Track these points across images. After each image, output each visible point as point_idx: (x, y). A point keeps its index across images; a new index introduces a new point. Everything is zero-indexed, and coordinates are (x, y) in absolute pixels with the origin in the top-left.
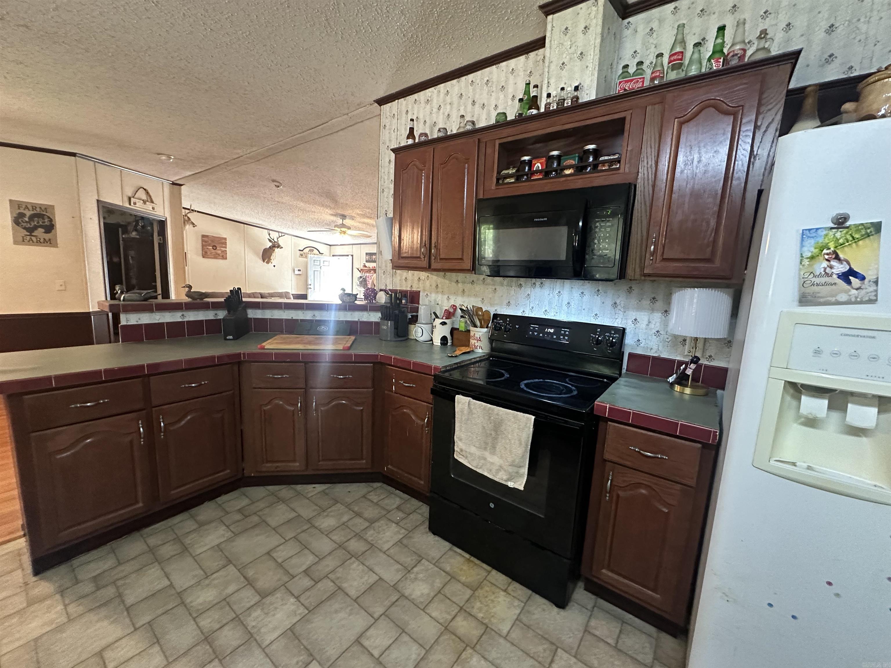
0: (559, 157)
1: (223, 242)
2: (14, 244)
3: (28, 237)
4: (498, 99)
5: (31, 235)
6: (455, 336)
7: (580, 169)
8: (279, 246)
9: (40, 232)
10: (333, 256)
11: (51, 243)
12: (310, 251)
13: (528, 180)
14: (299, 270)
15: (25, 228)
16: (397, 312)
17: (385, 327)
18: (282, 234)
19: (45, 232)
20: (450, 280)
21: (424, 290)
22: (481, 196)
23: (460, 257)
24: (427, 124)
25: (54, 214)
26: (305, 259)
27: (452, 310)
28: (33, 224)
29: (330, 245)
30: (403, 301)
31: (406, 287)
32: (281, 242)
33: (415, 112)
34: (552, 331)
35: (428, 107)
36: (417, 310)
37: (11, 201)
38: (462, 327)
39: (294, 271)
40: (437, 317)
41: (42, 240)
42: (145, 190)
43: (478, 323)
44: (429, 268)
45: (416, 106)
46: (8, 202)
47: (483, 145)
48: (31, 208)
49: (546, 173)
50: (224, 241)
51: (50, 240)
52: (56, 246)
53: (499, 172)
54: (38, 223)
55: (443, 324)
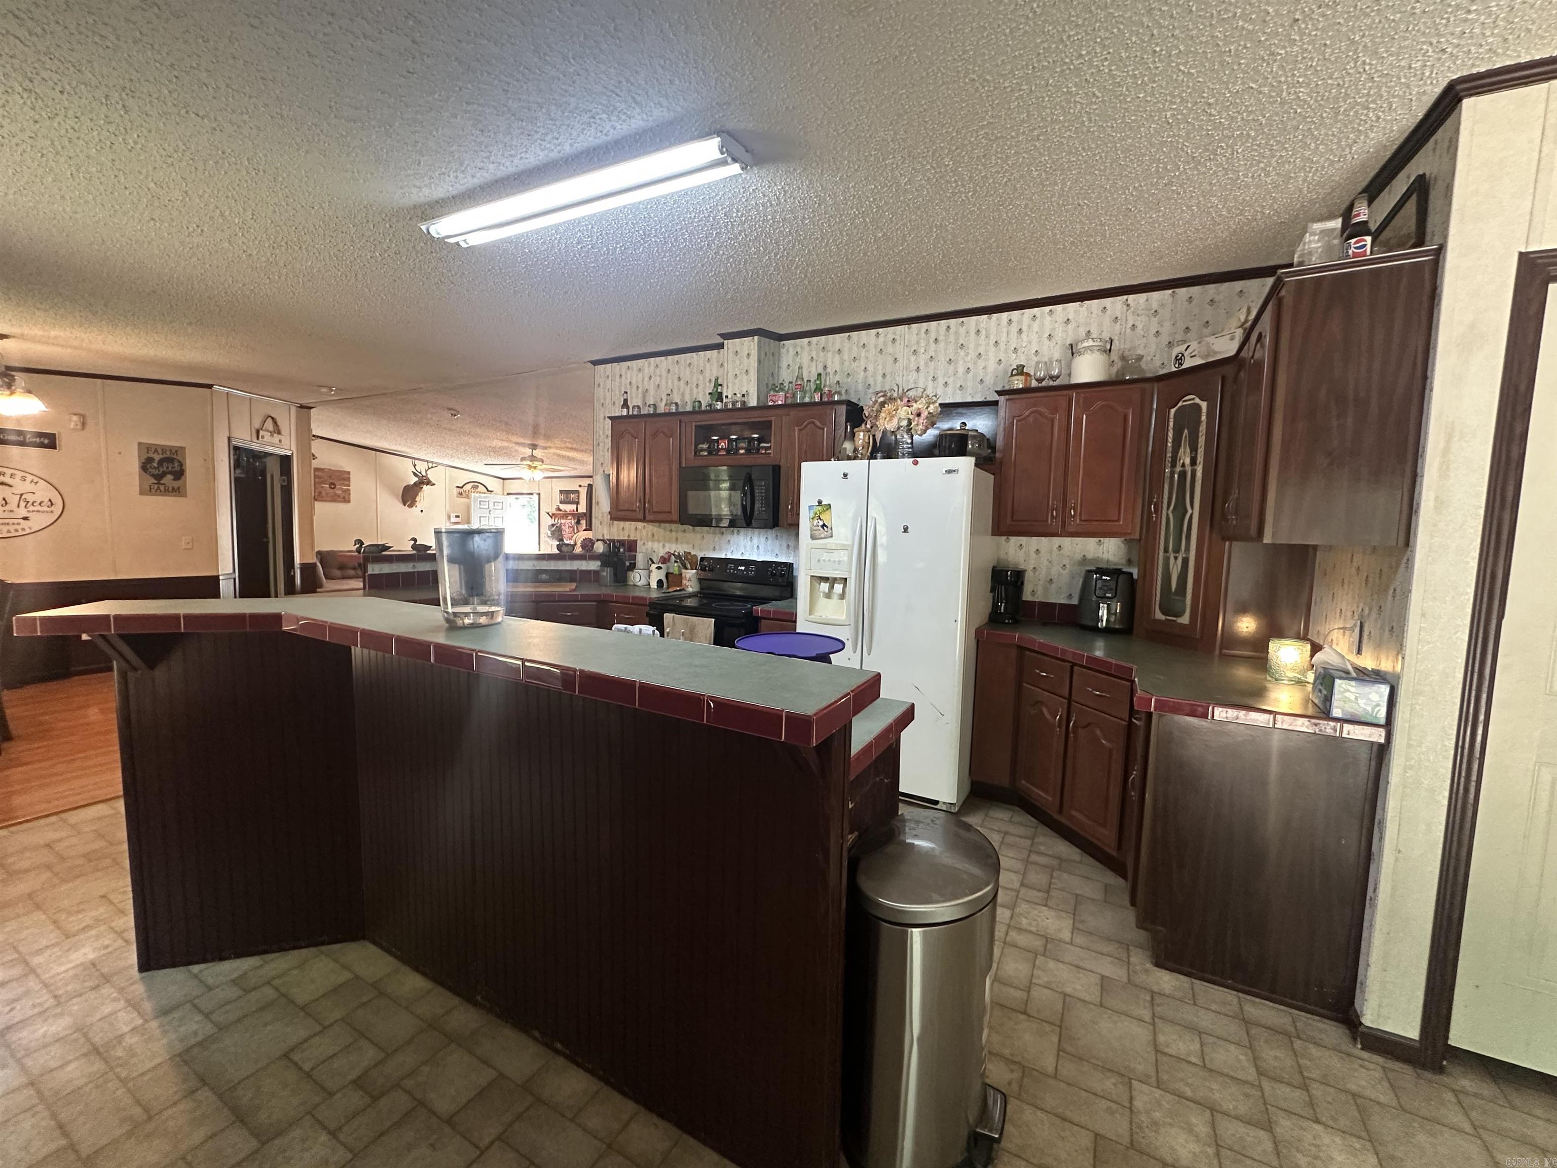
0: (736, 440)
1: (344, 477)
2: (140, 494)
3: (156, 486)
4: (698, 379)
5: (158, 483)
6: (670, 579)
7: (748, 451)
8: (429, 483)
9: (168, 479)
10: (508, 494)
11: (178, 492)
12: (473, 487)
13: (717, 454)
14: (457, 517)
15: (153, 475)
16: (616, 559)
17: (605, 574)
18: (432, 465)
19: (175, 479)
20: (665, 529)
21: (641, 539)
22: (684, 465)
23: (667, 510)
24: (640, 390)
25: (185, 459)
26: (466, 500)
27: (666, 556)
28: (161, 470)
29: (504, 479)
30: (621, 550)
31: (623, 536)
32: (431, 475)
33: (629, 377)
34: (743, 568)
35: (640, 375)
36: (634, 558)
37: (140, 444)
38: (676, 571)
39: (449, 517)
40: (653, 562)
41: (170, 489)
42: (273, 418)
43: (688, 566)
44: (644, 520)
45: (629, 372)
46: (136, 447)
47: (683, 425)
48: (160, 451)
49: (728, 451)
50: (347, 476)
51: (179, 488)
52: (184, 495)
53: (696, 446)
54: (167, 468)
55: (659, 568)
